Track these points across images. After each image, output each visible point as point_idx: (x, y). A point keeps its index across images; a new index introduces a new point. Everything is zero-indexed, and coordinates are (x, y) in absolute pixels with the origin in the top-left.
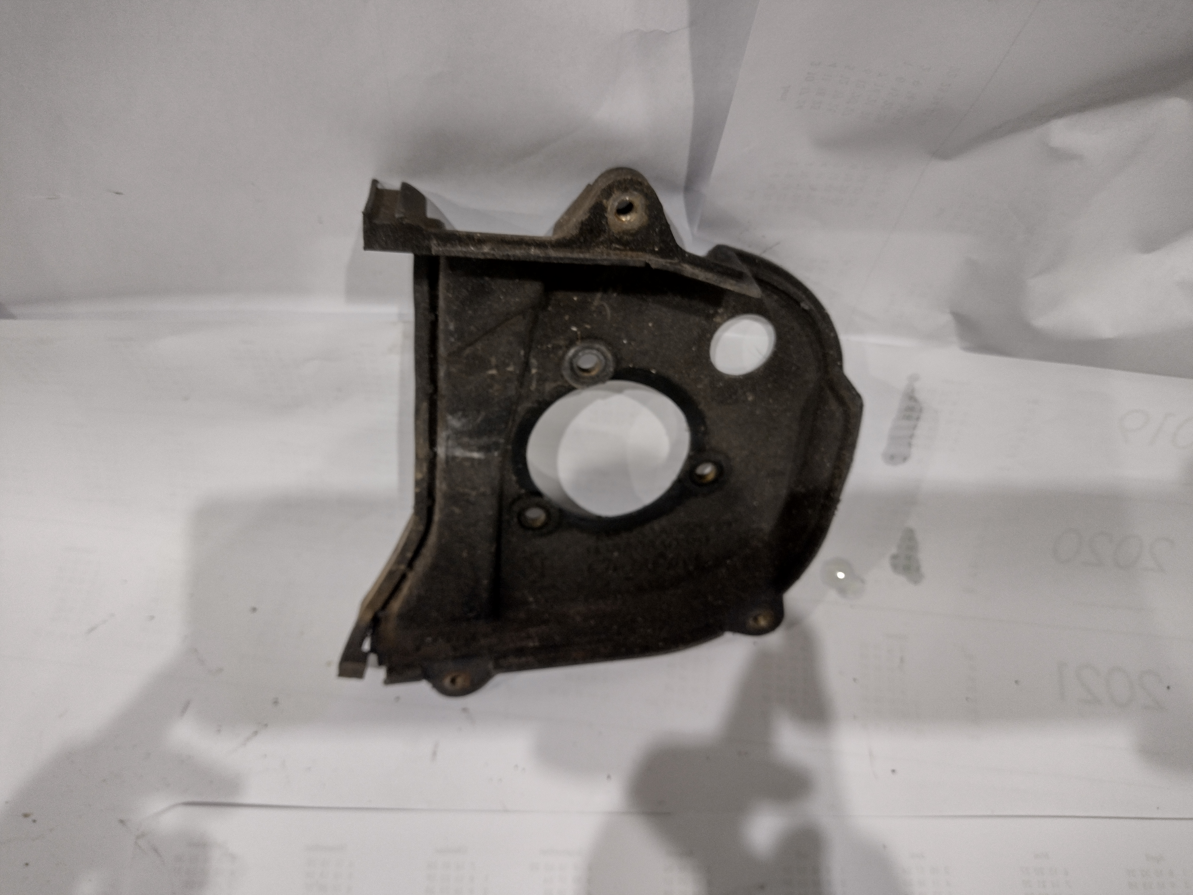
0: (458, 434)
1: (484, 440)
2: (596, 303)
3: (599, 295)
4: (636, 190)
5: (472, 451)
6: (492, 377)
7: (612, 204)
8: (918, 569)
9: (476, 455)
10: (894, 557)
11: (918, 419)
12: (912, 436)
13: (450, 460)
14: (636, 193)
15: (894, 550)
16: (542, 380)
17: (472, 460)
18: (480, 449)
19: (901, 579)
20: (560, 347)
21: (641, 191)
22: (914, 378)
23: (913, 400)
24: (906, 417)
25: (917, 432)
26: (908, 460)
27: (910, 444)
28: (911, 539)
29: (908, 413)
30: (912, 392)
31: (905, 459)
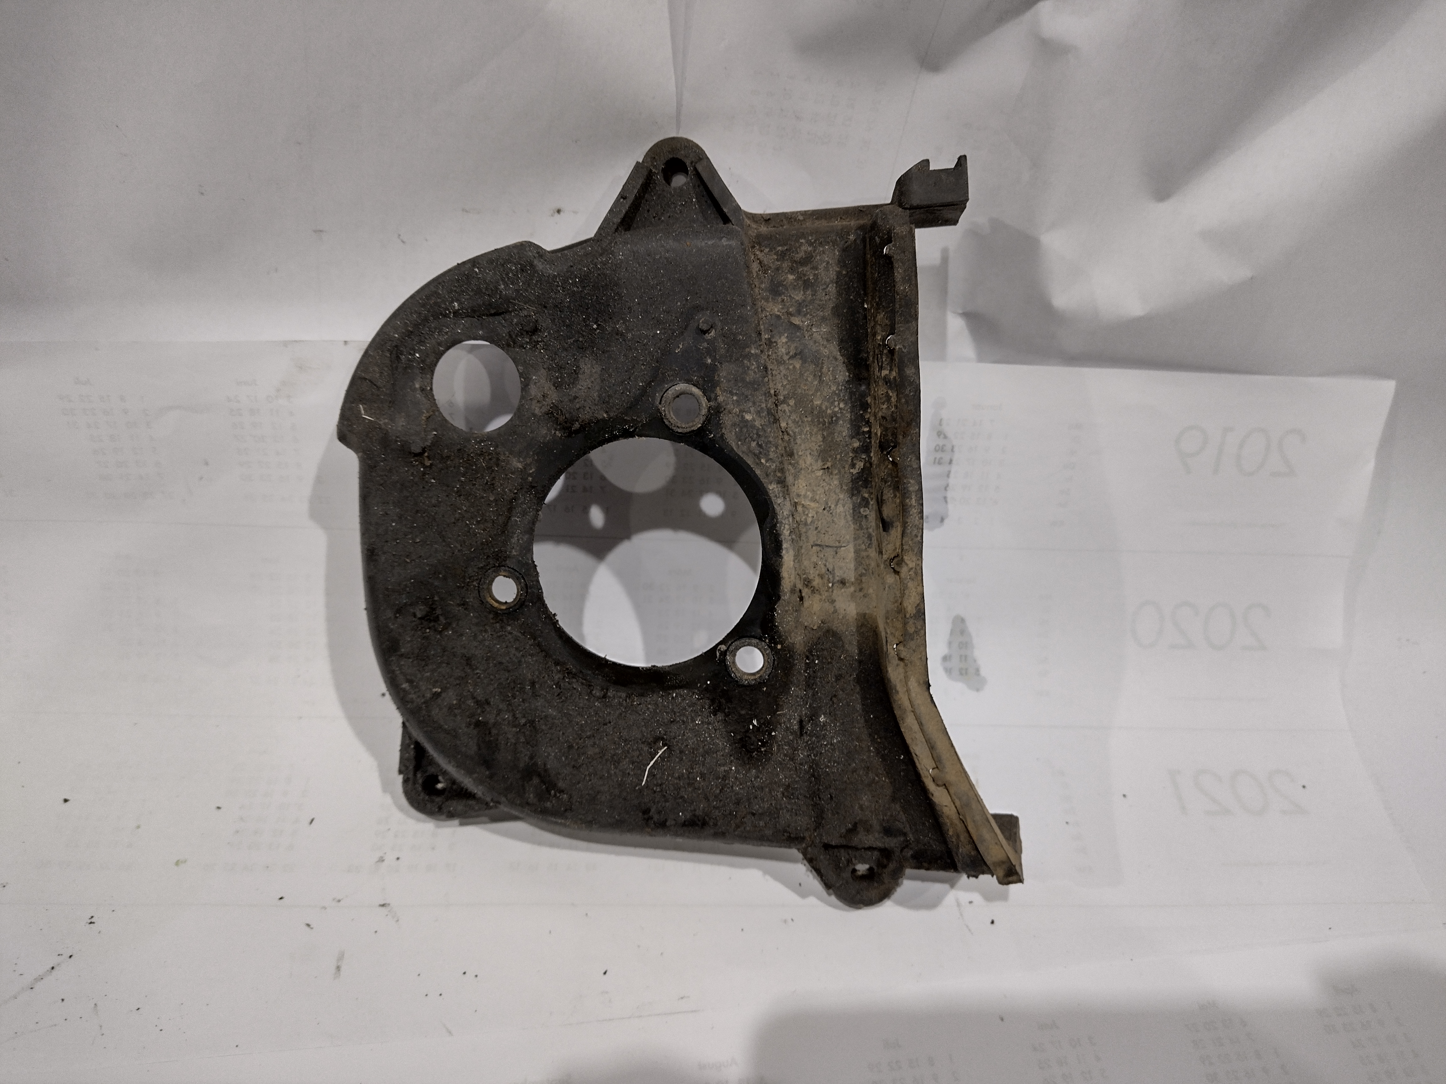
8: (977, 670)
10: (946, 658)
11: (951, 462)
12: (946, 487)
15: (943, 650)
23: (942, 436)
24: (937, 461)
25: (952, 481)
26: (946, 521)
27: (945, 498)
28: (963, 632)
29: (938, 455)
30: (940, 425)
31: (942, 520)
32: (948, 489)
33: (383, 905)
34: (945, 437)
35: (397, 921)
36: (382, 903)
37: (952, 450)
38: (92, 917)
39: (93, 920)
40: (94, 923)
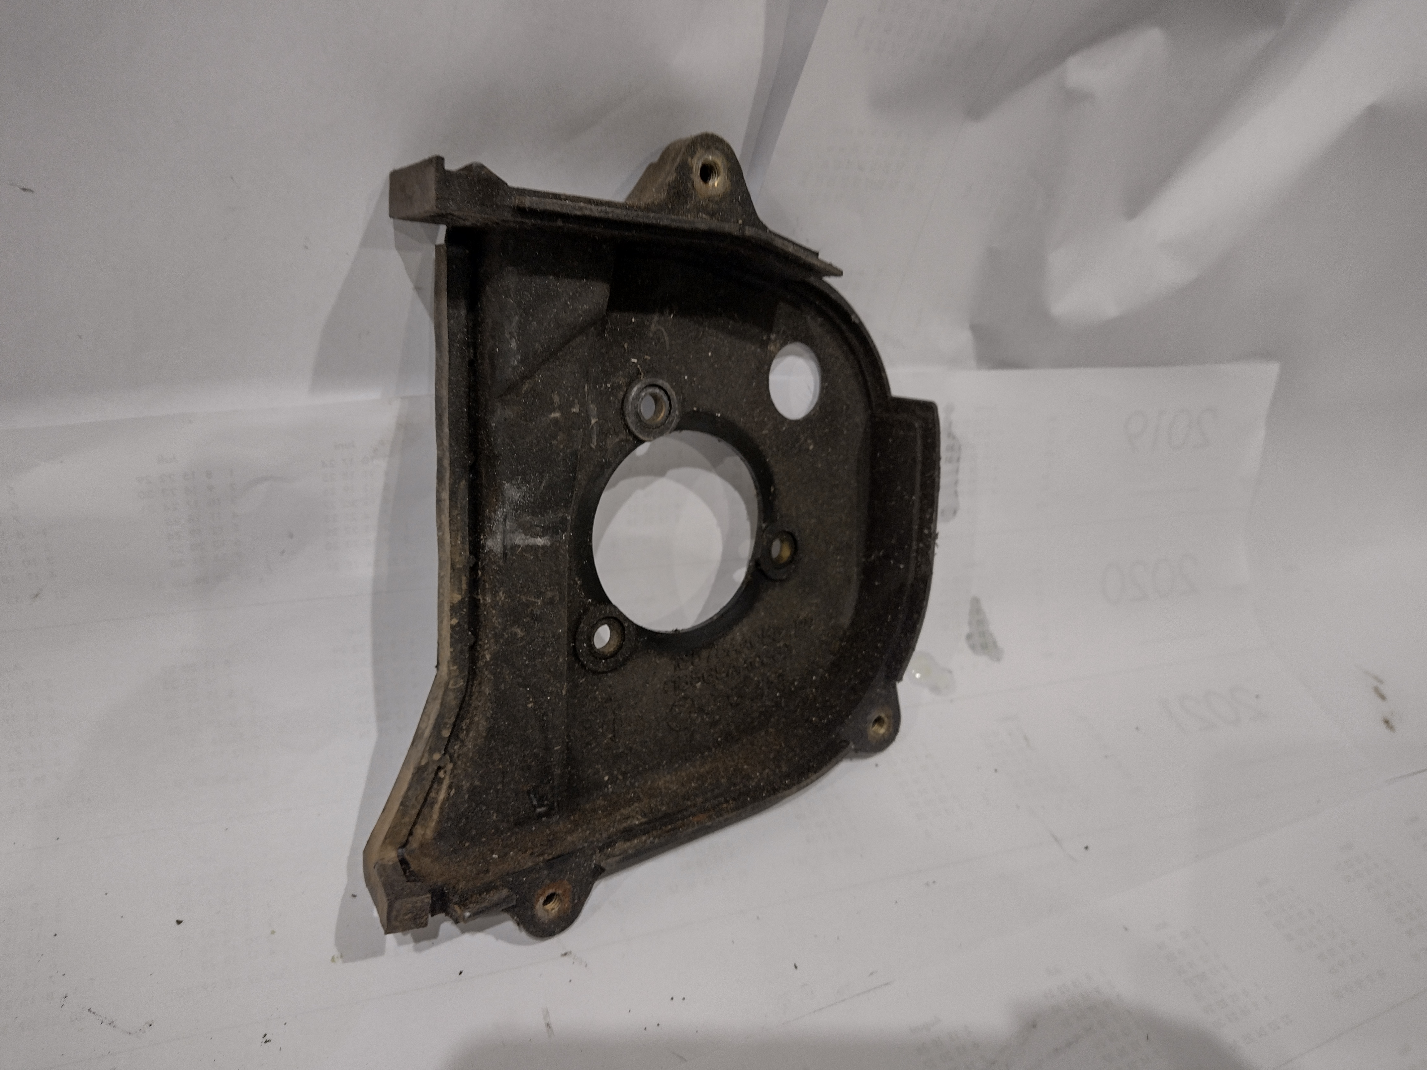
0: (518, 508)
1: (550, 517)
2: (653, 328)
3: (656, 317)
4: (717, 148)
5: (536, 535)
6: (556, 421)
7: (696, 165)
8: (995, 644)
9: (540, 541)
10: (969, 637)
11: (958, 460)
12: (956, 483)
13: (509, 551)
14: (717, 152)
15: (966, 630)
16: (603, 434)
17: (535, 548)
18: (545, 531)
19: (983, 660)
20: (620, 387)
21: (723, 152)
22: (950, 407)
23: (950, 438)
24: (948, 459)
25: (960, 477)
26: (958, 514)
27: (957, 492)
28: (979, 611)
29: (949, 454)
30: (950, 426)
33: (565, 954)
34: (954, 438)
35: (586, 966)
36: (563, 953)
37: (959, 450)
38: (265, 1035)
39: (267, 1038)
40: (270, 1041)
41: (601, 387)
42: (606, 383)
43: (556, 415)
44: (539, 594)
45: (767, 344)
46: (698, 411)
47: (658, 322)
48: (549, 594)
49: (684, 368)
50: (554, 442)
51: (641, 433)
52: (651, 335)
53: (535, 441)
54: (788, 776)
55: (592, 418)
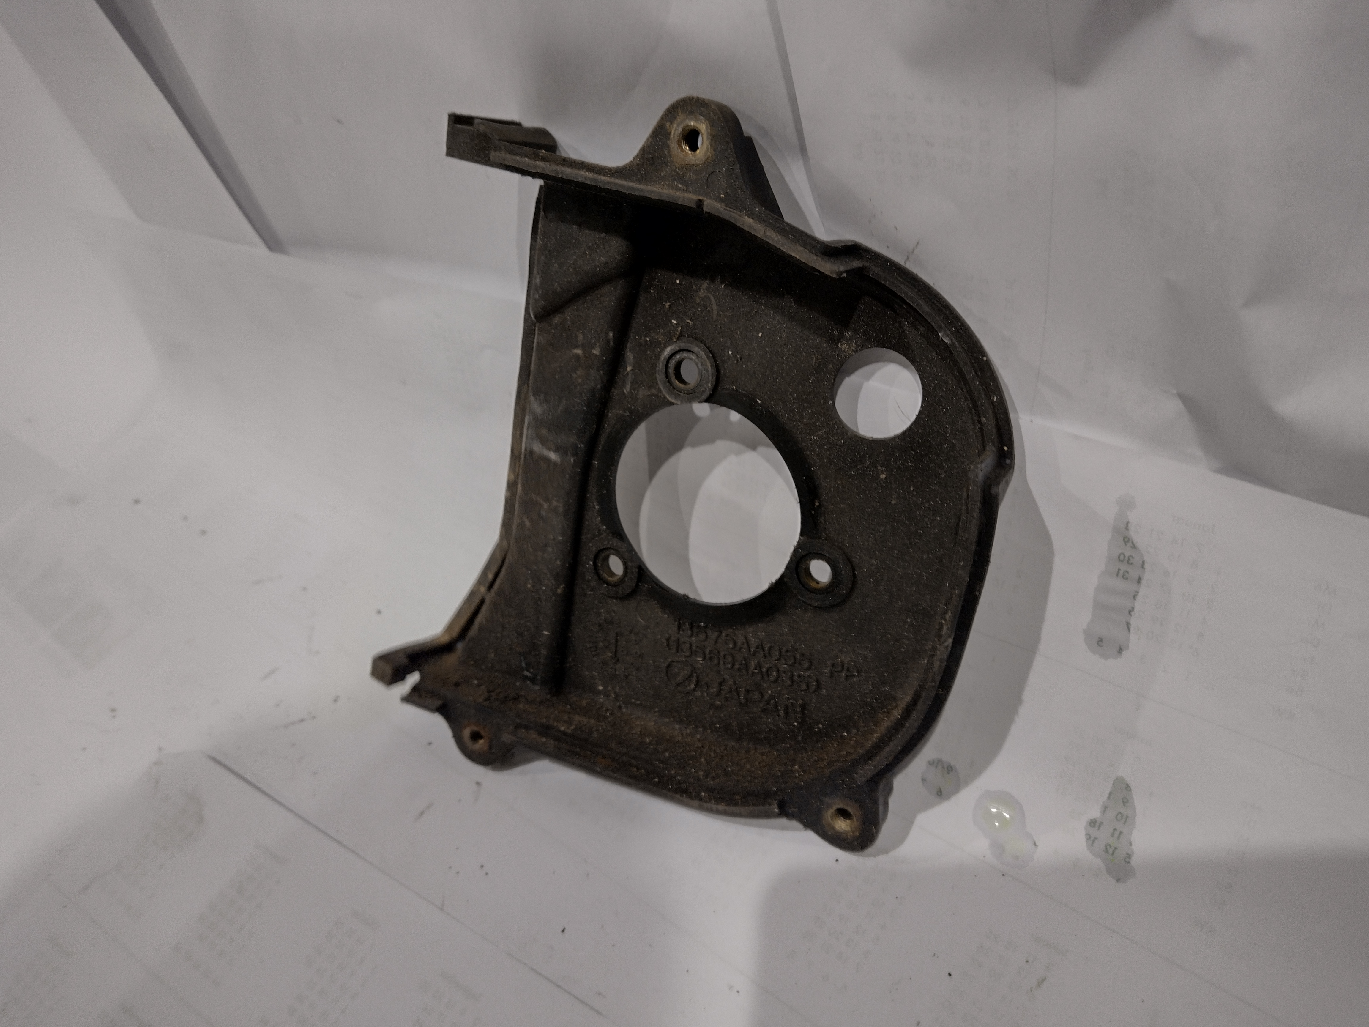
0: (538, 422)
1: (562, 439)
2: (702, 293)
3: (706, 284)
4: (701, 114)
5: (549, 449)
6: (577, 357)
8: (1128, 857)
9: (553, 456)
10: (1093, 823)
11: (1139, 581)
12: (1131, 611)
14: (701, 118)
15: (1095, 813)
16: (637, 382)
17: (548, 460)
18: (557, 449)
19: (1094, 863)
20: (659, 344)
21: (707, 118)
22: (1126, 504)
23: (1129, 544)
24: (1121, 573)
25: (1138, 605)
26: (1125, 653)
27: (1128, 624)
28: (1126, 802)
29: (1124, 567)
30: (1127, 528)
31: (1120, 651)
32: (1132, 613)
33: (478, 783)
34: (1134, 547)
35: (476, 800)
37: (1143, 565)
41: (641, 338)
42: (646, 336)
43: (578, 351)
44: (547, 500)
45: (839, 341)
46: (737, 390)
47: (708, 289)
48: (555, 503)
49: (729, 342)
50: (574, 375)
51: (668, 394)
52: (698, 301)
53: (558, 369)
54: (710, 790)
55: (628, 365)
